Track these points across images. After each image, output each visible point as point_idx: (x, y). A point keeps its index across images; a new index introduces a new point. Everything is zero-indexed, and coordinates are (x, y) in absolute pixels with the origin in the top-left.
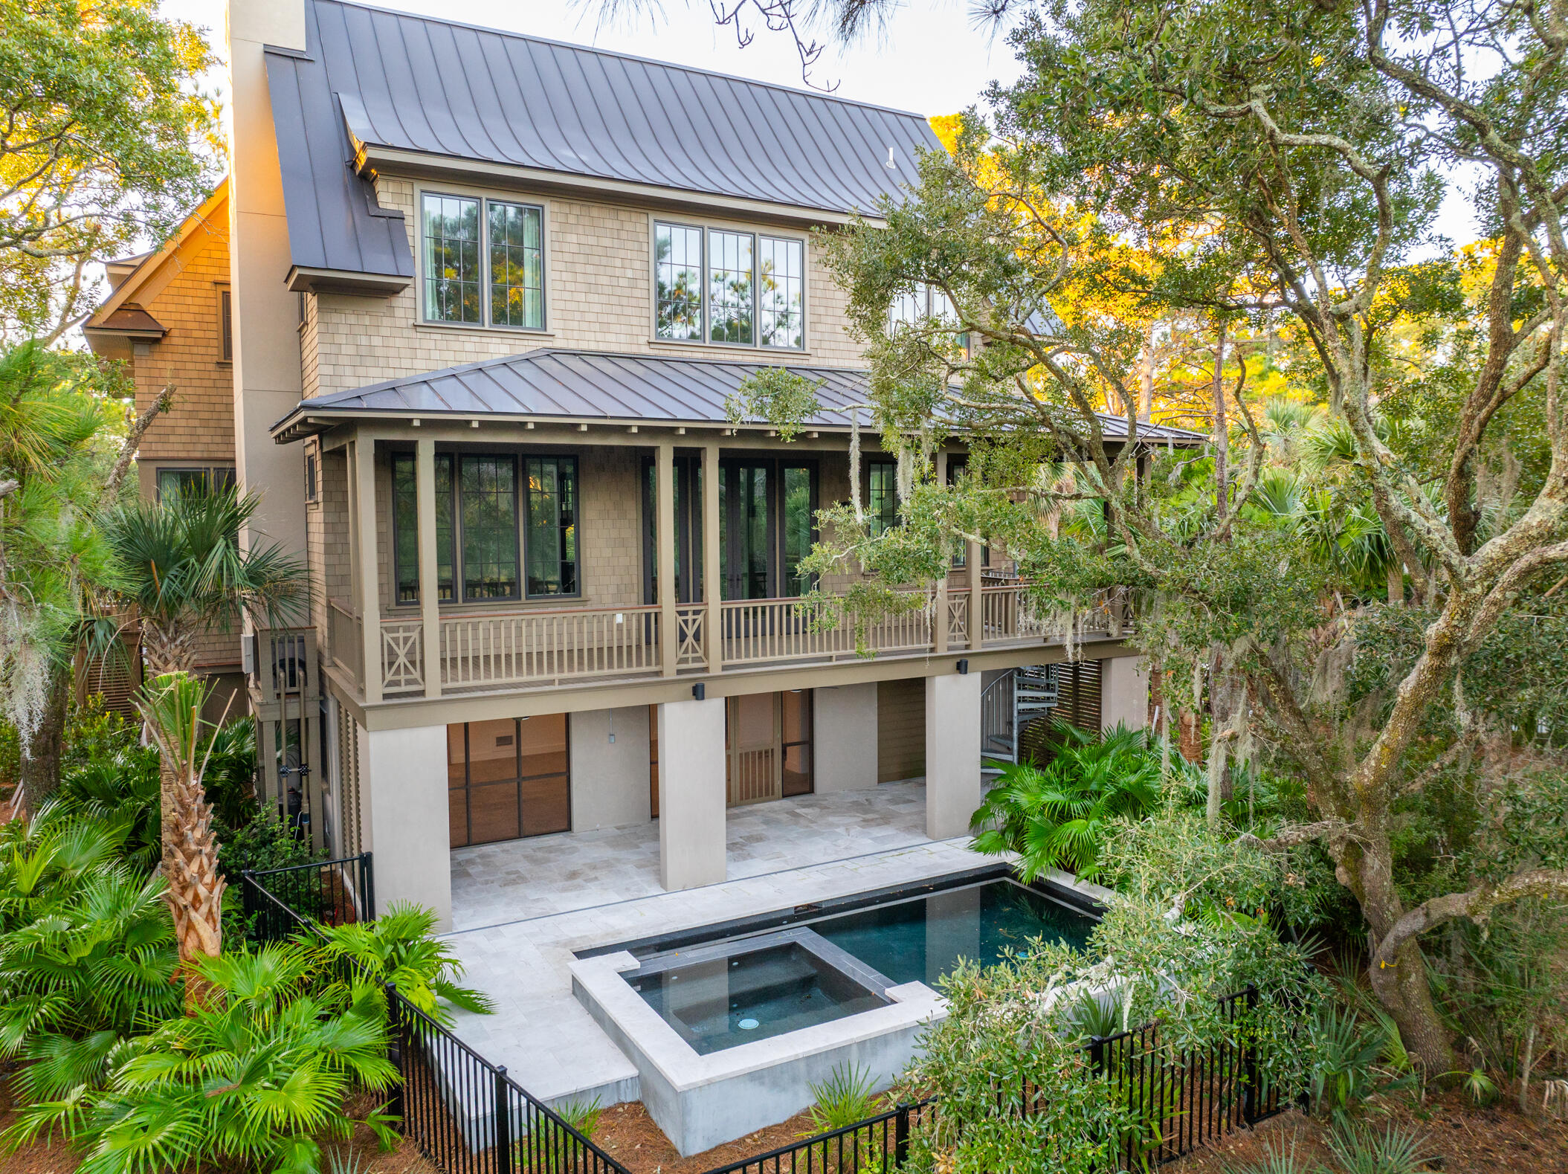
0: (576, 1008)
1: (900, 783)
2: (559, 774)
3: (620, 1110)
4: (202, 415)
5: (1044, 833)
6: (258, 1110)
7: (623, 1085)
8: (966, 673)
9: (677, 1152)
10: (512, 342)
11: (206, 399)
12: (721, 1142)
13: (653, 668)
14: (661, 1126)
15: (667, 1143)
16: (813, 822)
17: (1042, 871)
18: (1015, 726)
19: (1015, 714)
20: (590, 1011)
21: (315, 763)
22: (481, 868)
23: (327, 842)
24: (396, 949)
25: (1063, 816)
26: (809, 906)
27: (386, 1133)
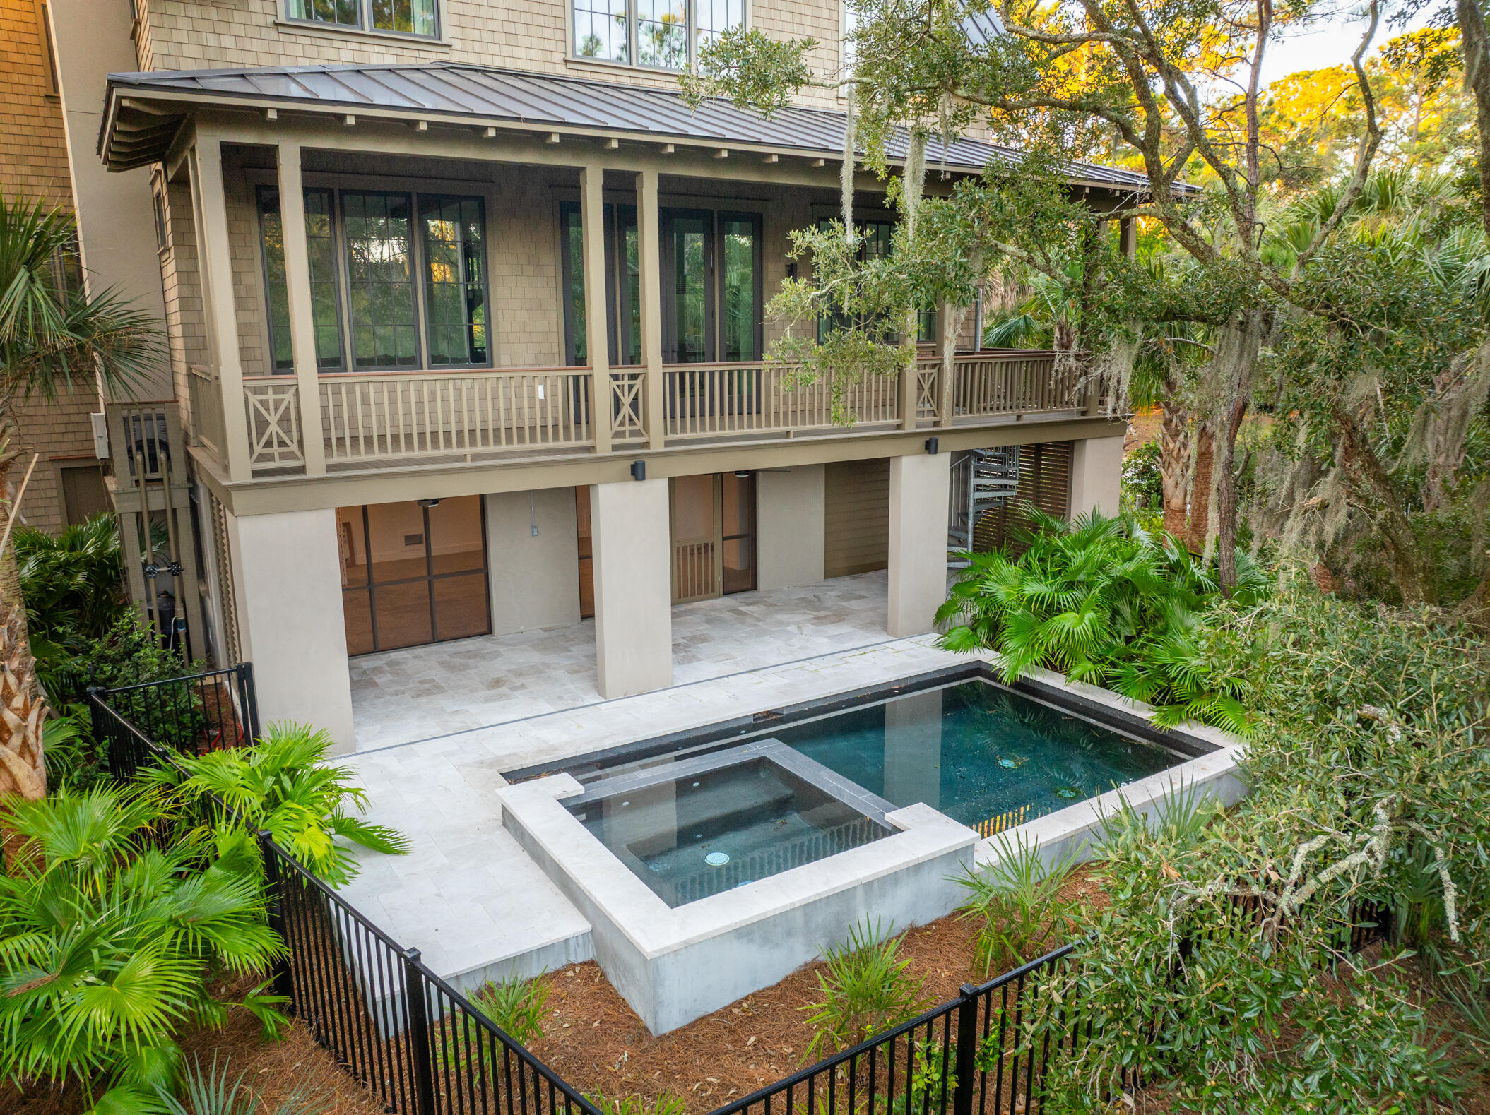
0: (508, 843)
1: (847, 578)
2: (476, 571)
3: (570, 974)
4: (33, 161)
5: (1028, 631)
6: (77, 1016)
7: (572, 943)
8: (936, 452)
9: (646, 1029)
10: (399, 52)
11: (36, 141)
12: (700, 1014)
13: (584, 443)
14: (623, 994)
15: (633, 1017)
16: (760, 620)
17: (1027, 670)
18: (971, 516)
19: (971, 504)
20: (525, 848)
21: (188, 562)
22: (389, 677)
23: (210, 650)
24: (278, 782)
25: (1051, 610)
26: (770, 713)
27: (269, 1017)
